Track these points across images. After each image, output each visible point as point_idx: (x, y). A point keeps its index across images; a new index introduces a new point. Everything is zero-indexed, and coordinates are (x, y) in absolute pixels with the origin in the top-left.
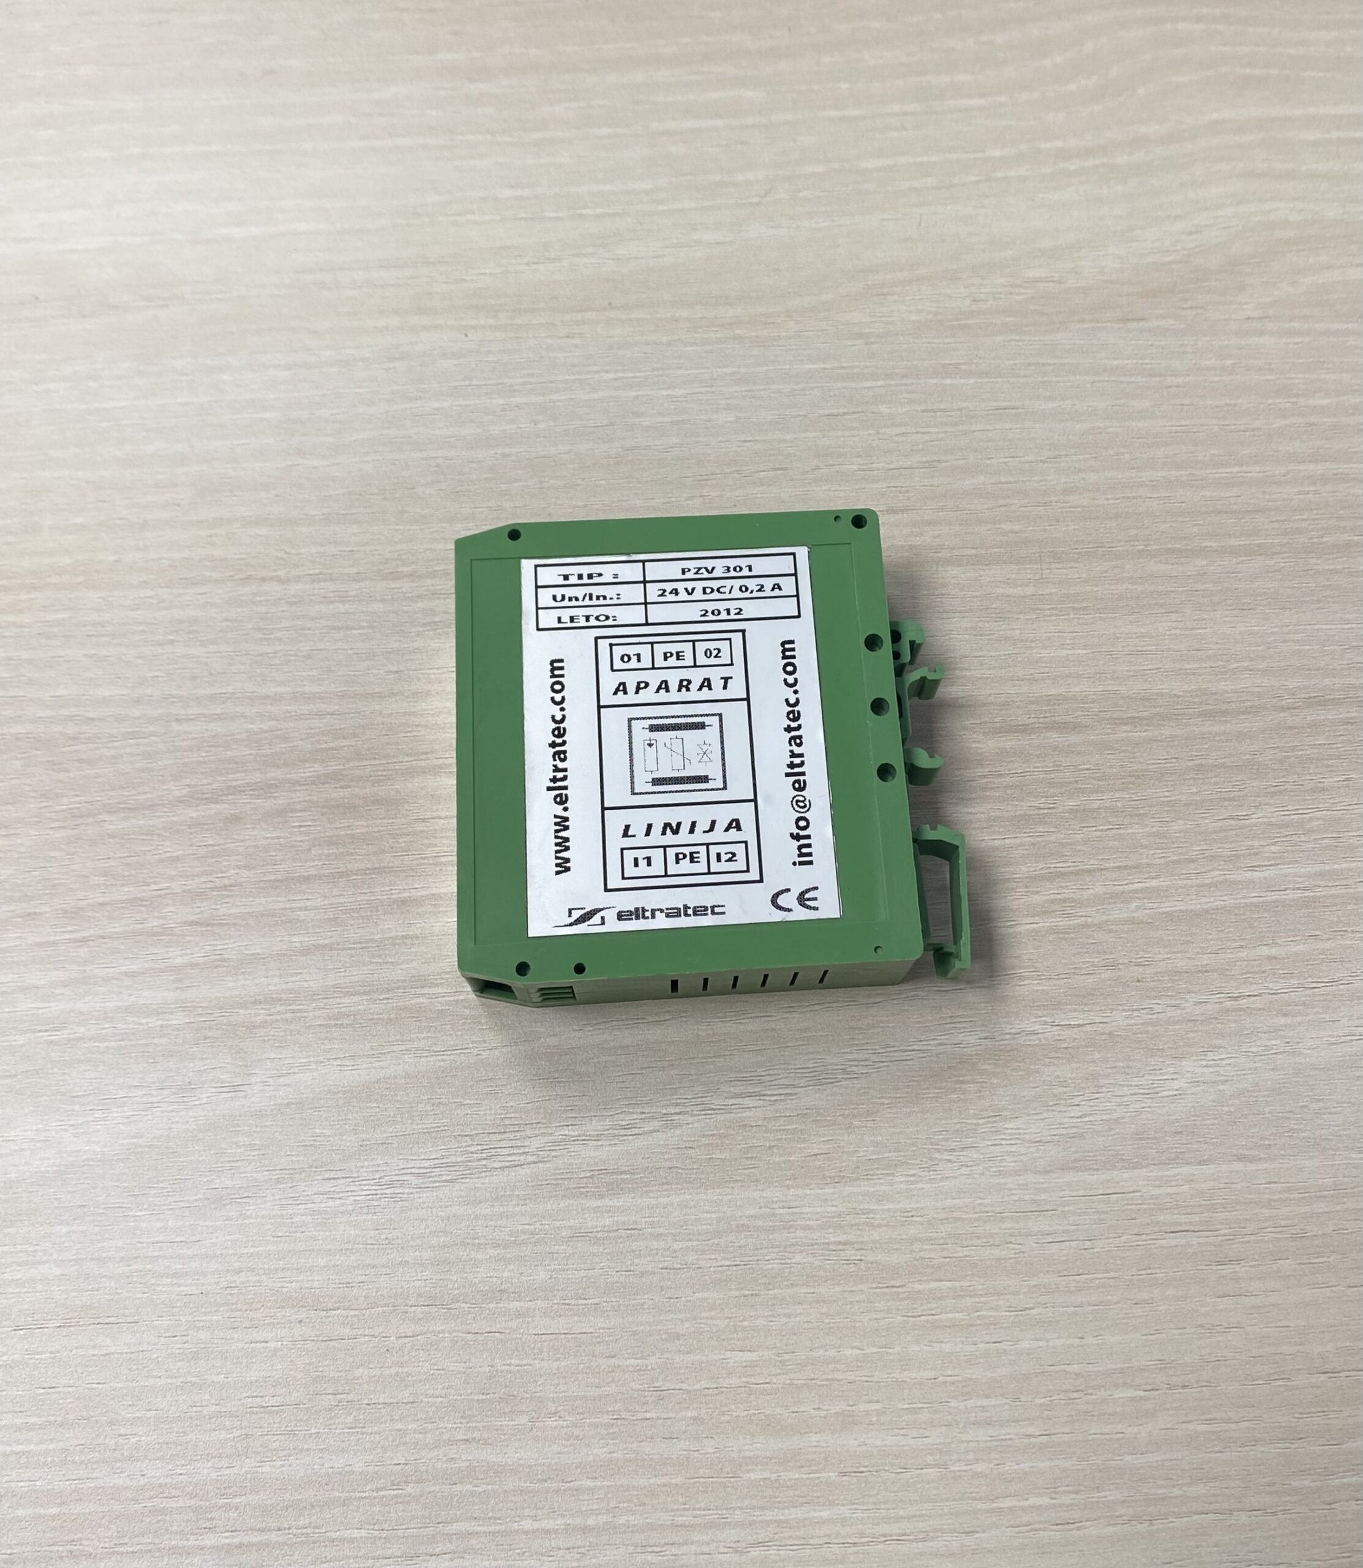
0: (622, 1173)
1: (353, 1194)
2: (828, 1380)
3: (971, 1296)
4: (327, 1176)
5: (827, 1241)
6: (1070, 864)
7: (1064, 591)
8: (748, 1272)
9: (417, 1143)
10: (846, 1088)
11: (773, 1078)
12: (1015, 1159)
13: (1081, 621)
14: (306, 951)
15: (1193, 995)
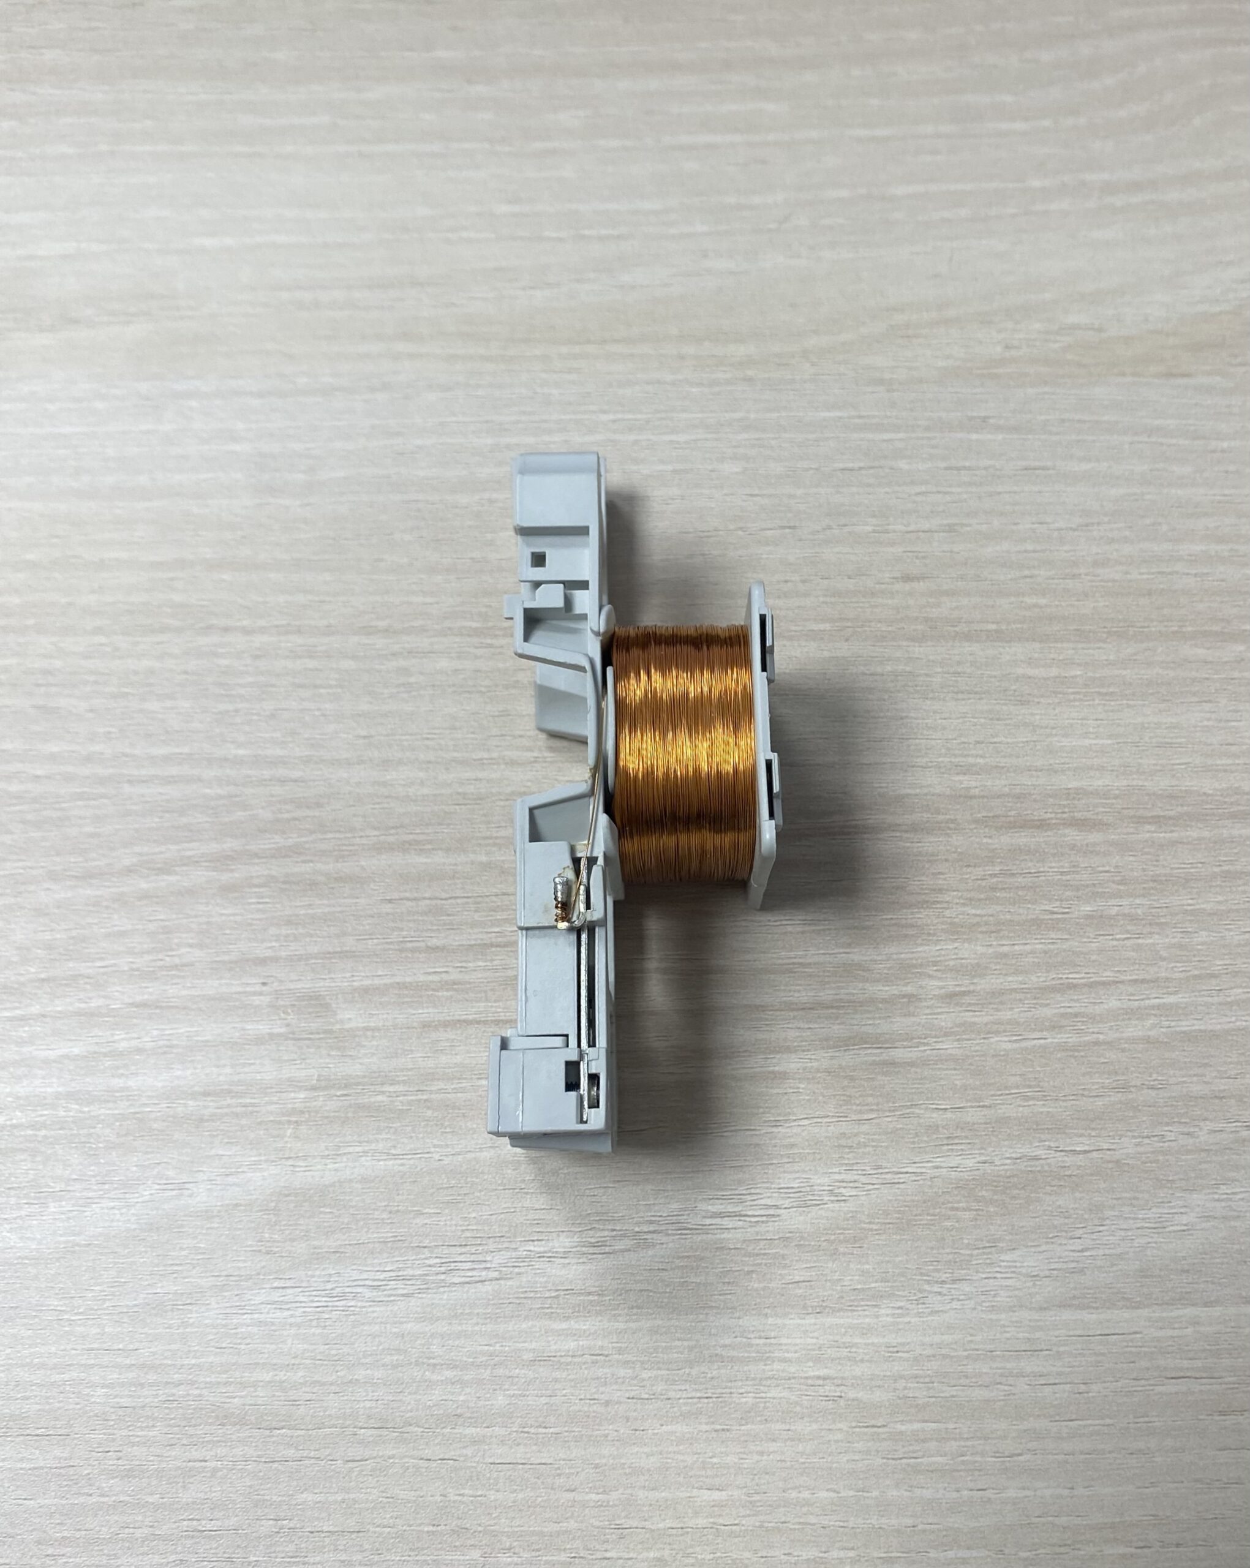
0: (590, 1294)
1: (303, 1305)
2: (800, 1523)
3: (955, 1439)
4: (275, 1285)
5: (806, 1375)
6: (1083, 975)
7: (1090, 674)
8: (720, 1405)
9: (372, 1253)
10: (833, 1211)
11: (755, 1197)
12: (1010, 1294)
13: (1106, 708)
14: (259, 1041)
15: (1207, 1123)
